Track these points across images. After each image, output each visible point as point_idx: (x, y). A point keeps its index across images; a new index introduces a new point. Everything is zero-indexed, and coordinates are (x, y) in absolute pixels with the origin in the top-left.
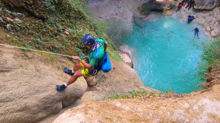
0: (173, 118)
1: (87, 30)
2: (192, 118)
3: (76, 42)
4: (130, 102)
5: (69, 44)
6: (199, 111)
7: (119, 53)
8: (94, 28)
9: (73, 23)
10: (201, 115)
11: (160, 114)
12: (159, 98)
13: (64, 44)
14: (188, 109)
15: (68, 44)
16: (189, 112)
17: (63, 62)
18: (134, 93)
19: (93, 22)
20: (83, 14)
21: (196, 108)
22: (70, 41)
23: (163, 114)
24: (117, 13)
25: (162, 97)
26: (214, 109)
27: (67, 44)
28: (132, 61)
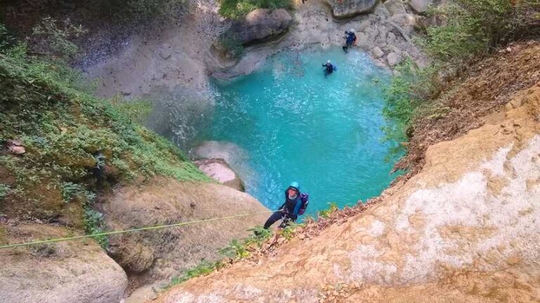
0: (352, 277)
1: (82, 127)
2: (404, 257)
3: (55, 167)
4: (220, 277)
5: (33, 178)
6: (414, 231)
7: (197, 166)
8: (101, 118)
9: (33, 118)
10: (422, 239)
11: (313, 283)
12: (302, 236)
13: (18, 183)
14: (385, 236)
15: (31, 178)
16: (389, 245)
17: (29, 234)
18: (234, 247)
19: (94, 105)
20: (57, 89)
21: (402, 224)
22: (34, 169)
23: (323, 278)
24: (165, 73)
25: (311, 230)
26: (450, 207)
27: (28, 180)
28: (237, 175)
